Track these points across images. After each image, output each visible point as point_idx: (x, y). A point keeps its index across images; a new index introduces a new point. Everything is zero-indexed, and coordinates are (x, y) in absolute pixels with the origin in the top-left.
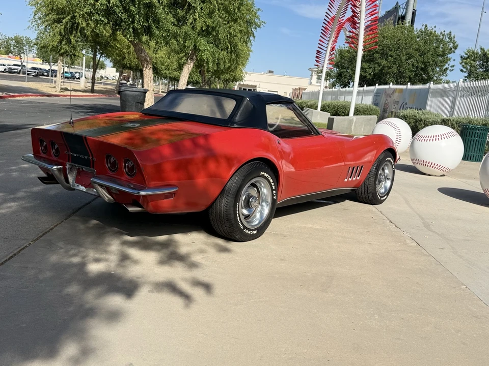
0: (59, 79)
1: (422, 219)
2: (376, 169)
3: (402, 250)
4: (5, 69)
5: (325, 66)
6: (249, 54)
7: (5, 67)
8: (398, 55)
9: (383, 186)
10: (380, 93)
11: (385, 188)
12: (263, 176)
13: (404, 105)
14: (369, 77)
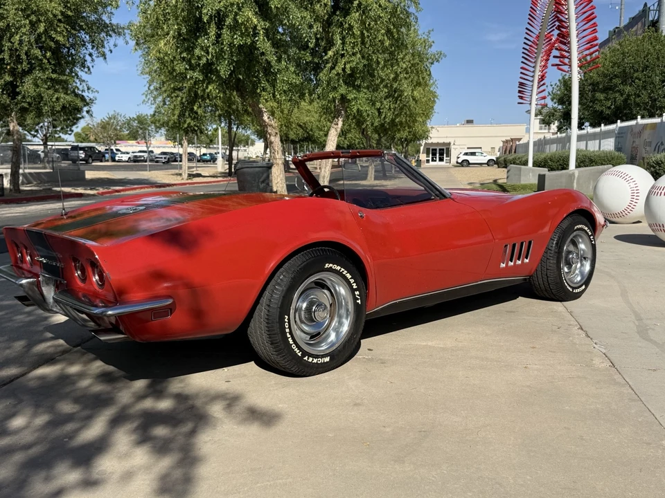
0: (185, 163)
1: (640, 319)
2: (557, 244)
3: (579, 377)
4: (129, 158)
5: (534, 102)
6: (434, 101)
7: (129, 156)
8: (649, 77)
9: (577, 272)
10: (624, 133)
11: (582, 273)
12: (330, 270)
13: (659, 147)
14: (608, 112)
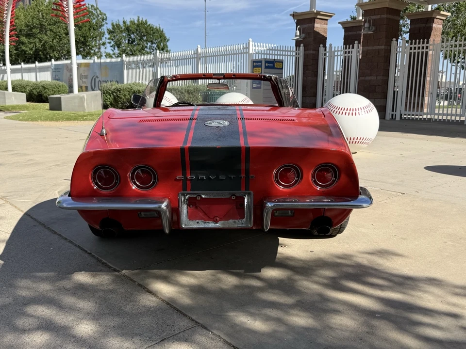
10: (61, 69)
13: (95, 79)
